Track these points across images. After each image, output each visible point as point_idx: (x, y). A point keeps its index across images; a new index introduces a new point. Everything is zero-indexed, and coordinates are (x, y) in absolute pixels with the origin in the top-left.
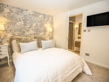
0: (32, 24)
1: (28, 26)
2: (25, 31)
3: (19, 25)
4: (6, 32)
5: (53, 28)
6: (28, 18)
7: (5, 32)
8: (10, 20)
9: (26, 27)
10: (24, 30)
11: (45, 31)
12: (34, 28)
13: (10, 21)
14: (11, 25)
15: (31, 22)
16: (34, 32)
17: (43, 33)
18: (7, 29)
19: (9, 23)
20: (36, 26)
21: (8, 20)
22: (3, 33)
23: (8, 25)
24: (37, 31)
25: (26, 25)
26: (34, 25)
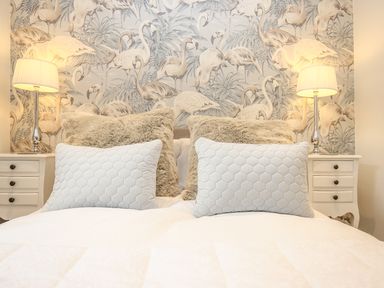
0: (195, 53)
1: (172, 69)
2: (154, 97)
3: (129, 65)
4: (72, 100)
5: (346, 68)
6: (175, 25)
7: (69, 100)
8: (91, 45)
9: (160, 74)
10: (150, 90)
11: (281, 95)
12: (204, 80)
13: (90, 50)
14: (93, 68)
15: (190, 46)
16: (208, 101)
17: (268, 110)
18: (76, 89)
19: (88, 59)
20: (218, 62)
21: (82, 46)
22: (60, 104)
23: (80, 68)
24: (222, 97)
25: (163, 63)
26: (209, 59)
